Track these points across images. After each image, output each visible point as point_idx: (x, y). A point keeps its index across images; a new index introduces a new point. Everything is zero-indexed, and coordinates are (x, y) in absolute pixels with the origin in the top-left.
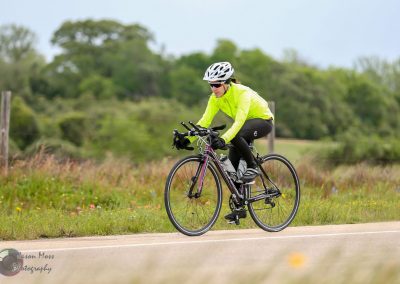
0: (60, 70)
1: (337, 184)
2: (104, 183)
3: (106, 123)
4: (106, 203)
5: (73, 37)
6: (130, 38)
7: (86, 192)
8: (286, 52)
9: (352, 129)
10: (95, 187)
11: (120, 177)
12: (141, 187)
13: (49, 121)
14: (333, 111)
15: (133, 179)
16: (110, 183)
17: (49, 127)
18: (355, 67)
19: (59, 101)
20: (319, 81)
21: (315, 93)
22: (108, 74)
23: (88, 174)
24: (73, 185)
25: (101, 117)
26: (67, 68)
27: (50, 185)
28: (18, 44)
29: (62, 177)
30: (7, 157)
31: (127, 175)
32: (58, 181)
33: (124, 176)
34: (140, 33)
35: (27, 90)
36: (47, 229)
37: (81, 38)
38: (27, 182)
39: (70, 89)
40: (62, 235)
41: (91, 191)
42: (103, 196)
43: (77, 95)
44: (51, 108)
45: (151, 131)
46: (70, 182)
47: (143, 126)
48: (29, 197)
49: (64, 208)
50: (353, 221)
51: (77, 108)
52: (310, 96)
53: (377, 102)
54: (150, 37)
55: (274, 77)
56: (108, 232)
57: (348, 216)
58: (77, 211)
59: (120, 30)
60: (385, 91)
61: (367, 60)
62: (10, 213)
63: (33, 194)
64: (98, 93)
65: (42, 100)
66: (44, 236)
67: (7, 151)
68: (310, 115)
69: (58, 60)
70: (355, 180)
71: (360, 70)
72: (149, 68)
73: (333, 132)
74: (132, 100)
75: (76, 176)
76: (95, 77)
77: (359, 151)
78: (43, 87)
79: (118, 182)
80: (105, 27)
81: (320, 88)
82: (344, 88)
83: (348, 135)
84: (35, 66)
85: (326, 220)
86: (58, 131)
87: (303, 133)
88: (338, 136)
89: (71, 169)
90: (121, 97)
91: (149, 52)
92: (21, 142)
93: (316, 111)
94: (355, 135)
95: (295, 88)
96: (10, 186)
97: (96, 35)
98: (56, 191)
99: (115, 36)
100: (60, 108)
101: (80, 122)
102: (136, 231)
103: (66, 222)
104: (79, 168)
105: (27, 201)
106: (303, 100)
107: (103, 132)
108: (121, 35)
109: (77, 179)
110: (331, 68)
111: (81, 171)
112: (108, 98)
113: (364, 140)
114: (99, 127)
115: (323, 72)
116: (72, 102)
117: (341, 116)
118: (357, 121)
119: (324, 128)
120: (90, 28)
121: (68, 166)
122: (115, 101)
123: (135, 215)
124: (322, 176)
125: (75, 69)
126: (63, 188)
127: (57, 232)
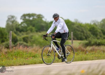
0: (22, 25)
1: (88, 51)
2: (34, 52)
4: (34, 57)
5: (25, 18)
6: (39, 17)
7: (29, 54)
8: (75, 20)
9: (91, 38)
10: (32, 53)
11: (37, 50)
13: (20, 37)
14: (86, 33)
15: (40, 51)
16: (35, 52)
17: (20, 39)
18: (91, 23)
19: (22, 33)
20: (83, 26)
21: (82, 29)
22: (34, 26)
23: (30, 50)
24: (27, 52)
25: (32, 36)
26: (24, 25)
27: (21, 53)
28: (12, 19)
29: (24, 51)
30: (11, 47)
31: (39, 50)
32: (23, 52)
33: (38, 50)
34: (41, 16)
35: (15, 30)
36: (21, 63)
37: (27, 18)
38: (16, 52)
39: (25, 30)
40: (25, 64)
41: (31, 54)
42: (34, 55)
43: (27, 31)
44: (20, 34)
46: (26, 52)
47: (42, 38)
48: (16, 56)
49: (25, 58)
50: (92, 60)
51: (27, 34)
52: (81, 30)
53: (97, 31)
54: (43, 17)
55: (72, 26)
56: (35, 63)
57: (91, 59)
58: (28, 59)
59: (36, 16)
60: (98, 28)
61: (94, 21)
62: (12, 60)
63: (17, 55)
64: (31, 30)
65: (18, 32)
66: (20, 65)
67: (11, 45)
68: (81, 35)
69: (22, 23)
70: (92, 50)
71: (92, 24)
72: (43, 24)
73: (86, 38)
74: (40, 32)
75: (27, 50)
76: (31, 27)
77: (92, 43)
78: (19, 30)
79: (37, 52)
80: (33, 15)
81: (83, 28)
82: (89, 28)
83: (90, 39)
84: (16, 25)
85: (86, 59)
86: (22, 40)
87: (79, 39)
88: (87, 39)
89: (26, 49)
90: (37, 31)
91: (43, 21)
92: (14, 42)
93: (82, 34)
94: (91, 39)
95: (77, 28)
96: (12, 53)
97: (31, 17)
100: (23, 34)
101: (27, 37)
103: (25, 61)
104: (28, 49)
105: (16, 57)
106: (79, 31)
107: (33, 40)
108: (37, 17)
109: (28, 51)
110: (85, 23)
111: (29, 49)
113: (94, 40)
114: (32, 38)
115: (84, 24)
116: (25, 33)
117: (88, 34)
118: (92, 36)
119: (84, 38)
120: (29, 15)
121: (25, 48)
122: (35, 32)
124: (84, 49)
125: (26, 25)
126: (24, 53)
127: (23, 64)
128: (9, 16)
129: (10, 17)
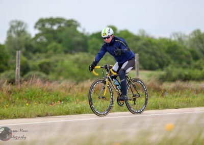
0: (38, 40)
1: (167, 91)
2: (63, 91)
3: (59, 64)
5: (43, 25)
6: (69, 26)
7: (55, 96)
10: (59, 93)
11: (70, 88)
12: (80, 93)
15: (76, 89)
16: (66, 91)
17: (34, 66)
19: (38, 54)
22: (60, 42)
24: (49, 92)
25: (57, 61)
26: (41, 40)
27: (39, 93)
28: (19, 29)
29: (44, 89)
30: (19, 80)
31: (73, 87)
32: (42, 91)
34: (74, 23)
35: (24, 49)
36: (40, 113)
37: (48, 26)
38: (28, 92)
39: (43, 49)
40: (47, 115)
41: (57, 95)
42: (63, 97)
43: (46, 52)
44: (35, 57)
45: (80, 67)
47: (76, 65)
49: (47, 103)
50: (177, 107)
51: (47, 57)
52: (150, 50)
54: (79, 25)
56: (67, 113)
57: (175, 105)
59: (65, 22)
63: (31, 97)
64: (55, 50)
65: (30, 54)
66: (39, 116)
67: (19, 77)
69: (37, 36)
70: (175, 89)
74: (71, 53)
75: (50, 88)
76: (54, 44)
77: (174, 75)
78: (31, 48)
79: (69, 91)
80: (58, 21)
83: (169, 68)
84: (27, 39)
85: (165, 107)
86: (38, 68)
87: (147, 67)
89: (48, 85)
90: (66, 52)
91: (78, 32)
92: (21, 73)
93: (153, 57)
95: (144, 47)
96: (21, 93)
97: (54, 24)
98: (42, 95)
99: (63, 25)
100: (38, 57)
101: (48, 64)
102: (80, 113)
105: (29, 100)
107: (58, 68)
108: (65, 24)
109: (51, 90)
111: (53, 86)
112: (60, 53)
114: (56, 66)
116: (44, 55)
118: (172, 62)
119: (157, 65)
120: (52, 21)
122: (63, 54)
123: (79, 106)
125: (45, 40)
126: (45, 94)
127: (45, 114)
128: (13, 22)
129: (14, 24)
